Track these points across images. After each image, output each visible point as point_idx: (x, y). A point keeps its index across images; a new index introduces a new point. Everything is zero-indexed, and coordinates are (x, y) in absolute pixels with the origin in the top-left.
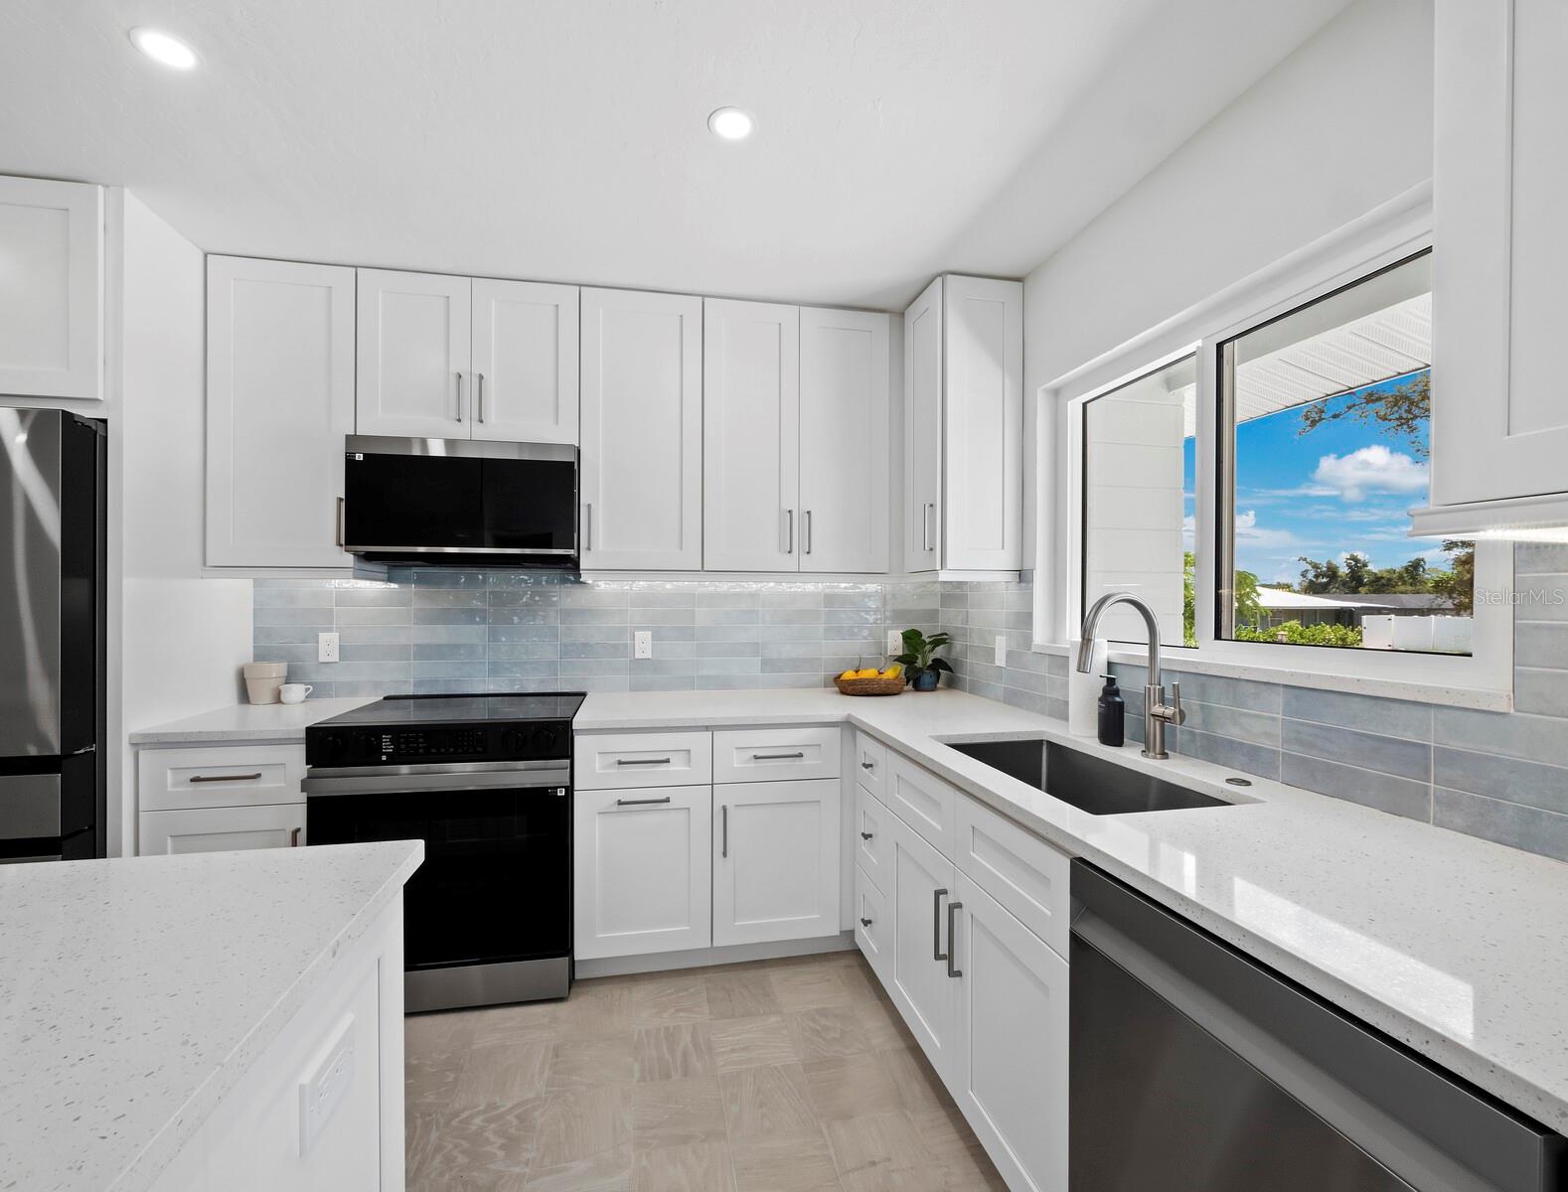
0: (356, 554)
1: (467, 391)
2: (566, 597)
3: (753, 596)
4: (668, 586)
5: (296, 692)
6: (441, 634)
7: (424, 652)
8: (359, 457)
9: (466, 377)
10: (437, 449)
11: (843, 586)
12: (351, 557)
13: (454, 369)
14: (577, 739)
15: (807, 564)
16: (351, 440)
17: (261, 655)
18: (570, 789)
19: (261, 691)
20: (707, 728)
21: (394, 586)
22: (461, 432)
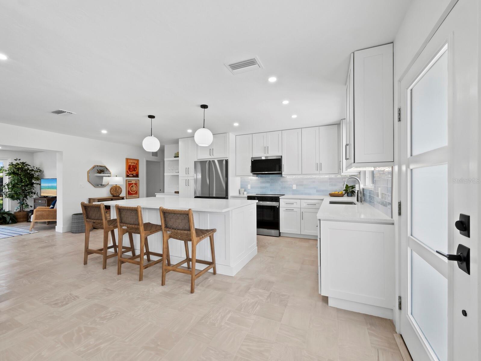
0: (252, 173)
1: (266, 149)
2: (282, 179)
3: (315, 178)
4: (299, 177)
5: (245, 193)
6: (264, 185)
7: (262, 188)
8: (253, 160)
9: (266, 147)
10: (263, 158)
11: (333, 176)
12: (252, 174)
13: (264, 146)
14: (280, 199)
15: (321, 172)
16: (252, 158)
17: (241, 188)
18: (279, 207)
19: (241, 193)
20: (300, 199)
21: (257, 178)
22: (266, 155)
